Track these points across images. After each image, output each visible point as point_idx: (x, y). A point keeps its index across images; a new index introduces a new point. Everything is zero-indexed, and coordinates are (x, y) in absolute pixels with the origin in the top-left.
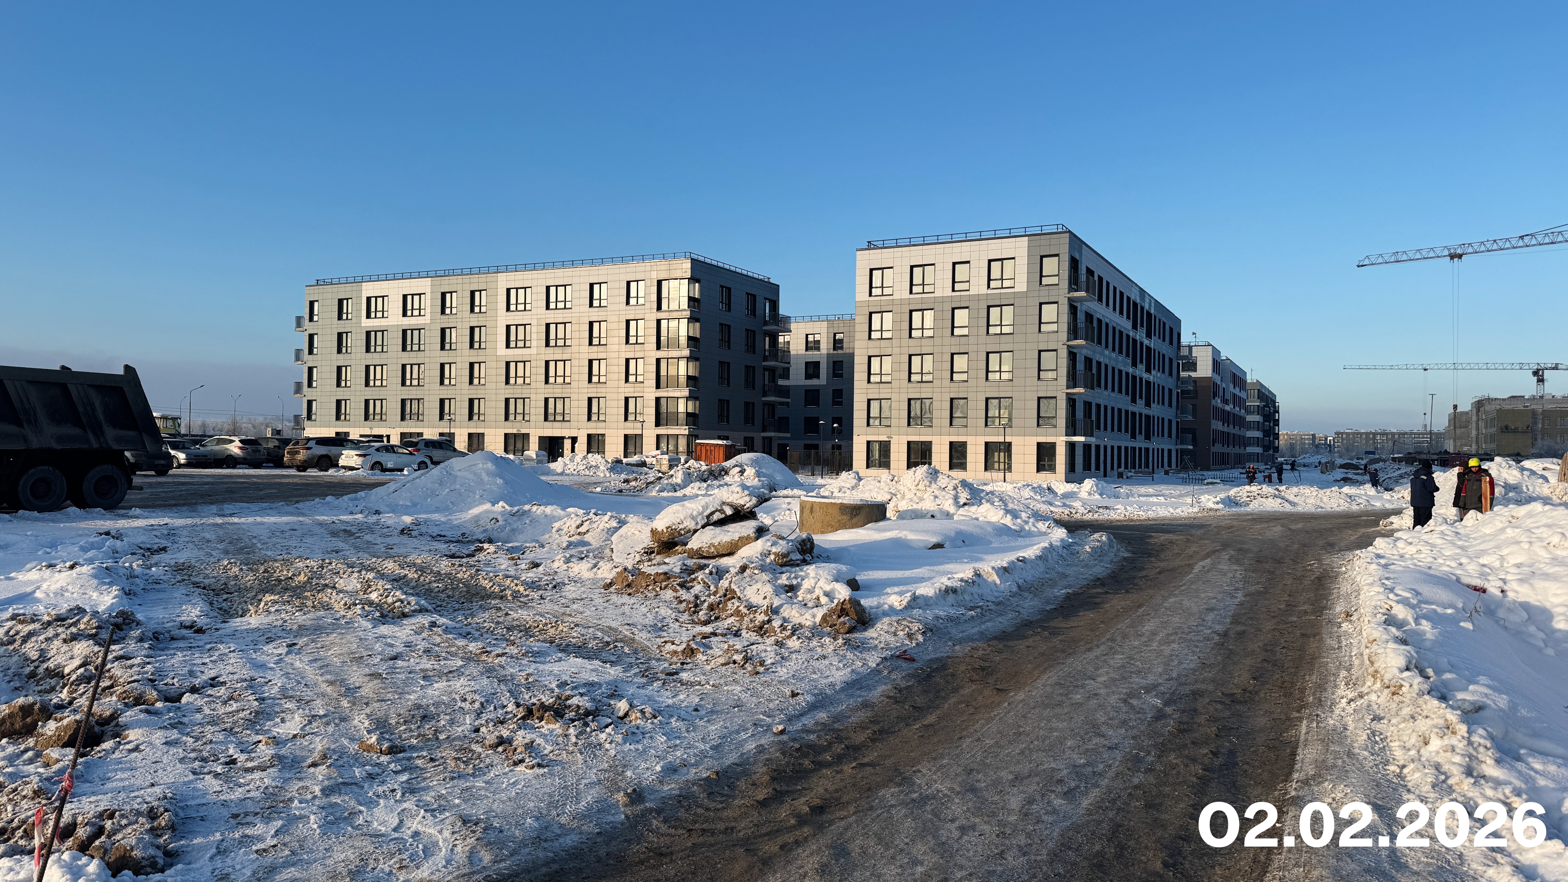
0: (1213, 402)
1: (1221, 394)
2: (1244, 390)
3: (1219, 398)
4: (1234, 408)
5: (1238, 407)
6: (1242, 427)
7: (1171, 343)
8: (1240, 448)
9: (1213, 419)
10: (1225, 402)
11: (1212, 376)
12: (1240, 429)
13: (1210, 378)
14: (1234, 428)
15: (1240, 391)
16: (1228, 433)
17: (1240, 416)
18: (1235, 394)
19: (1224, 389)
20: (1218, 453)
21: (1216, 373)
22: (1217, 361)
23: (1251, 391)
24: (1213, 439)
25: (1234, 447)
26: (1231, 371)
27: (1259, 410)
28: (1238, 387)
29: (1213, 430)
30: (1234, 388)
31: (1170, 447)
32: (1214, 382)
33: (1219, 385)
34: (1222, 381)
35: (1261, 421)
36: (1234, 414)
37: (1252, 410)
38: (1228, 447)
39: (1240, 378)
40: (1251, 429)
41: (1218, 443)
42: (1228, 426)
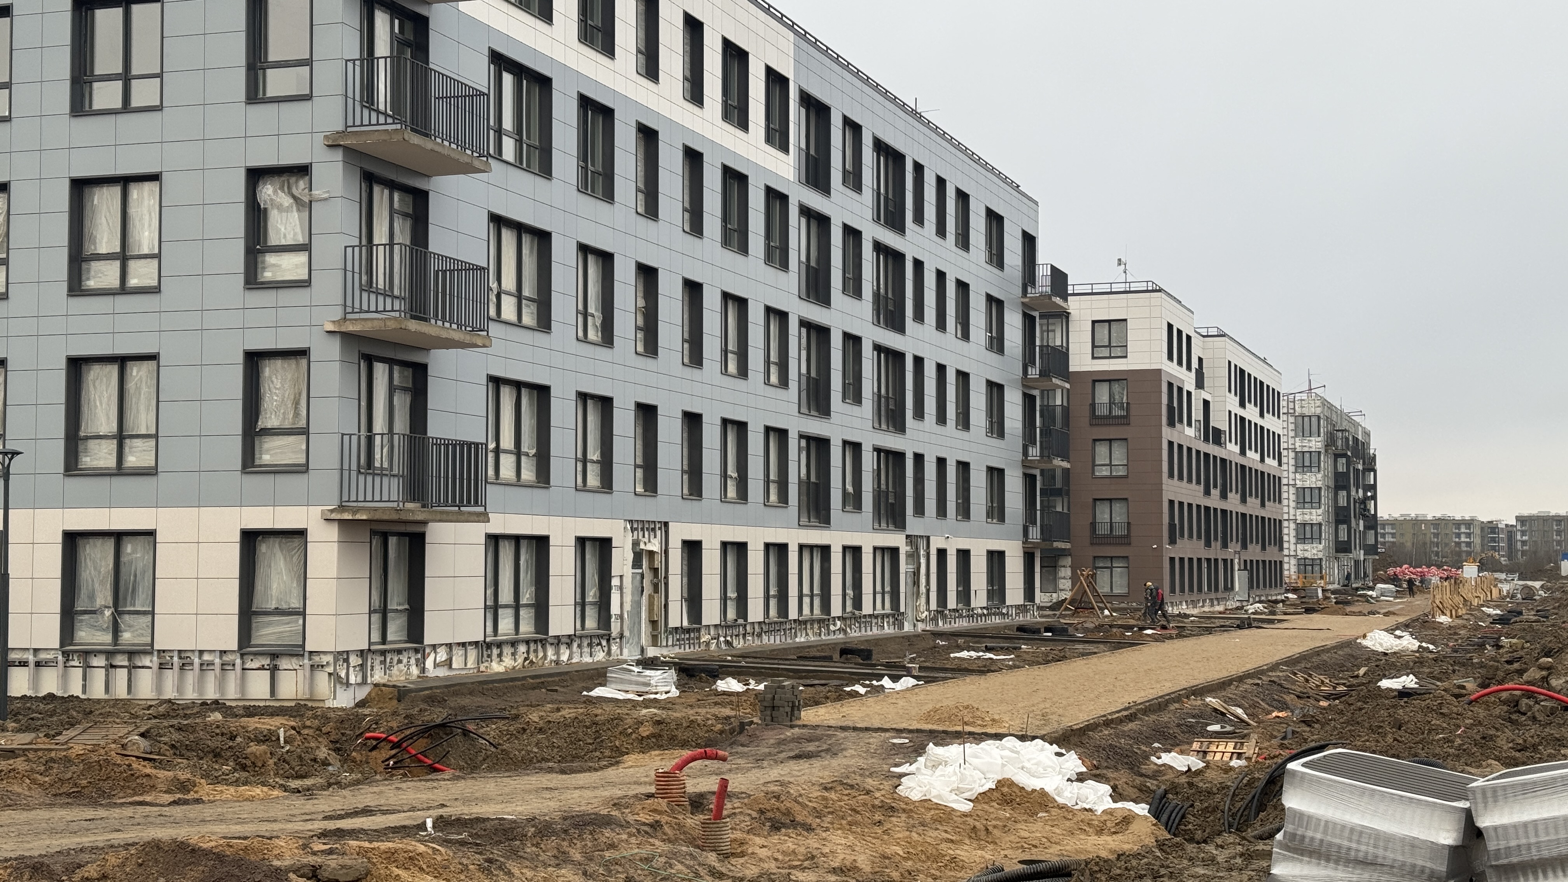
0: (1167, 433)
1: (1197, 413)
2: (1273, 414)
3: (1189, 424)
4: (1243, 452)
5: (1256, 451)
6: (1269, 500)
7: (997, 257)
8: (1264, 548)
9: (1171, 475)
10: (1216, 436)
11: (1164, 368)
12: (1263, 505)
13: (1159, 372)
14: (1244, 500)
15: (1262, 415)
16: (1224, 512)
17: (1262, 473)
18: (1243, 419)
19: (1206, 403)
20: (1191, 560)
21: (1180, 363)
22: (1180, 332)
23: (1306, 419)
24: (1172, 526)
25: (1244, 546)
26: (1230, 362)
27: (1322, 464)
28: (1256, 405)
29: (1171, 502)
30: (1242, 405)
31: (996, 545)
32: (1170, 385)
33: (1189, 394)
34: (1200, 384)
35: (1328, 487)
36: (1243, 467)
37: (1307, 463)
38: (1225, 545)
39: (1262, 383)
40: (1306, 505)
41: (1191, 536)
42: (1224, 496)
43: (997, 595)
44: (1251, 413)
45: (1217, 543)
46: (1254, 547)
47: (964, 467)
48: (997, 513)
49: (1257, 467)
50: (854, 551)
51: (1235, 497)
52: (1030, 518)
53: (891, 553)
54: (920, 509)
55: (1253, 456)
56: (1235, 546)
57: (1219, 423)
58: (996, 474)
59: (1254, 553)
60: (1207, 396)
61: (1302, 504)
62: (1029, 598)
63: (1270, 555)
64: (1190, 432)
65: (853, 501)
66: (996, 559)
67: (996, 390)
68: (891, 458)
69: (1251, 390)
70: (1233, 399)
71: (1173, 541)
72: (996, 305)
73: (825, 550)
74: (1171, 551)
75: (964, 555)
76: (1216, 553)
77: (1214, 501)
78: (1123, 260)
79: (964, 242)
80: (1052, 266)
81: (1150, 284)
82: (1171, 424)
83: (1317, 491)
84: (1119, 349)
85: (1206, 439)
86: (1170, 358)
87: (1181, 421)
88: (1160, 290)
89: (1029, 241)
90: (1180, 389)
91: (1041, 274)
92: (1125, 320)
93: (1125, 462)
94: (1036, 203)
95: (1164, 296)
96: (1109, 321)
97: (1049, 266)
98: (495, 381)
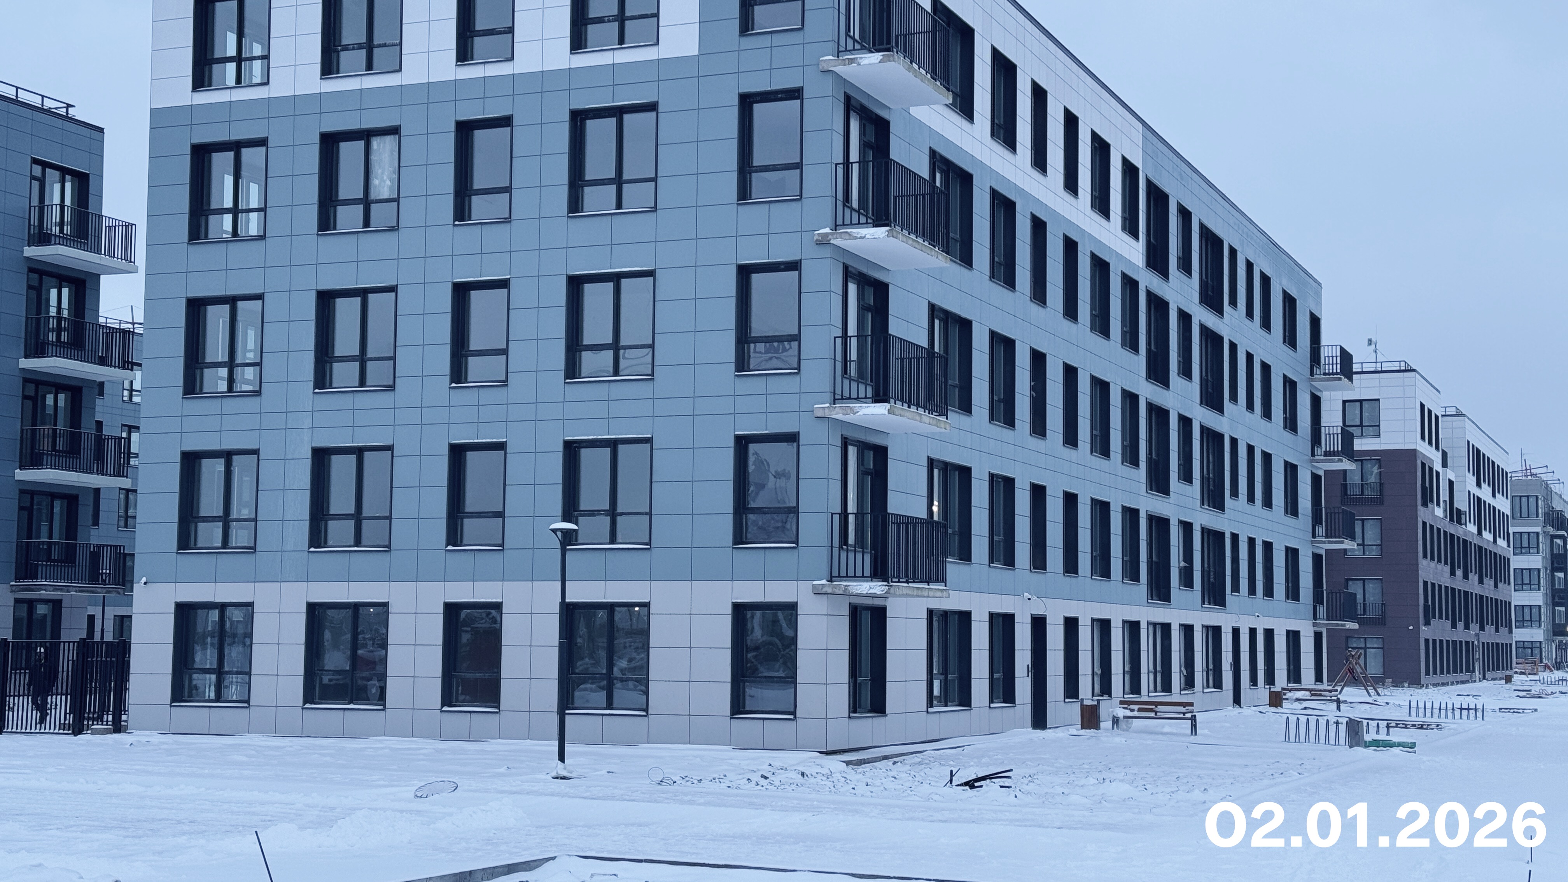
0: (1423, 514)
1: (1444, 495)
2: (1503, 495)
3: (1438, 504)
4: (1480, 533)
5: (1490, 531)
6: (1501, 581)
7: (1290, 339)
8: (1497, 630)
9: (1425, 556)
10: (1456, 516)
11: (1418, 448)
12: (1496, 586)
13: (1413, 453)
14: (1481, 581)
15: (1494, 495)
16: (1466, 593)
17: (1495, 554)
18: (1479, 499)
19: (1451, 483)
20: (1441, 641)
21: (1430, 443)
22: (1430, 412)
23: (1524, 500)
24: (1426, 607)
25: (1482, 628)
26: (1468, 442)
27: (1541, 545)
28: (1489, 485)
29: (1425, 583)
30: (1479, 485)
31: (1294, 626)
32: (1423, 465)
33: (1438, 473)
34: (1445, 464)
35: (1546, 569)
36: (1480, 548)
37: (1525, 544)
38: (1467, 627)
39: (1493, 463)
40: (1525, 587)
41: (1441, 617)
42: (1466, 576)
43: (1295, 674)
44: (1485, 494)
45: (1461, 625)
46: (1490, 629)
47: (1268, 546)
48: (1293, 593)
49: (1491, 548)
50: (1188, 630)
51: (1474, 577)
52: (1318, 598)
53: (1215, 632)
54: (1236, 588)
55: (1487, 536)
56: (1475, 628)
57: (1462, 503)
58: (1292, 554)
59: (1490, 635)
60: (1451, 475)
61: (1520, 586)
62: (1319, 678)
63: (1501, 638)
64: (1439, 512)
65: (1187, 580)
66: (1293, 637)
67: (1291, 470)
68: (1213, 538)
69: (1486, 470)
70: (1471, 479)
71: (1427, 623)
72: (1290, 385)
73: (1166, 628)
74: (1426, 632)
75: (1269, 634)
76: (1460, 634)
77: (1459, 583)
78: (1374, 340)
79: (1266, 324)
80: (1342, 348)
81: (1403, 364)
82: (1425, 504)
83: (1536, 573)
84: (1371, 429)
85: (1451, 519)
86: (1423, 438)
87: (1432, 501)
88: (1414, 370)
89: (1315, 322)
90: (1431, 469)
91: (1326, 355)
92: (1378, 400)
93: (1379, 542)
94: (1320, 284)
95: (1417, 376)
96: (1361, 401)
97: (1338, 348)
98: (932, 463)
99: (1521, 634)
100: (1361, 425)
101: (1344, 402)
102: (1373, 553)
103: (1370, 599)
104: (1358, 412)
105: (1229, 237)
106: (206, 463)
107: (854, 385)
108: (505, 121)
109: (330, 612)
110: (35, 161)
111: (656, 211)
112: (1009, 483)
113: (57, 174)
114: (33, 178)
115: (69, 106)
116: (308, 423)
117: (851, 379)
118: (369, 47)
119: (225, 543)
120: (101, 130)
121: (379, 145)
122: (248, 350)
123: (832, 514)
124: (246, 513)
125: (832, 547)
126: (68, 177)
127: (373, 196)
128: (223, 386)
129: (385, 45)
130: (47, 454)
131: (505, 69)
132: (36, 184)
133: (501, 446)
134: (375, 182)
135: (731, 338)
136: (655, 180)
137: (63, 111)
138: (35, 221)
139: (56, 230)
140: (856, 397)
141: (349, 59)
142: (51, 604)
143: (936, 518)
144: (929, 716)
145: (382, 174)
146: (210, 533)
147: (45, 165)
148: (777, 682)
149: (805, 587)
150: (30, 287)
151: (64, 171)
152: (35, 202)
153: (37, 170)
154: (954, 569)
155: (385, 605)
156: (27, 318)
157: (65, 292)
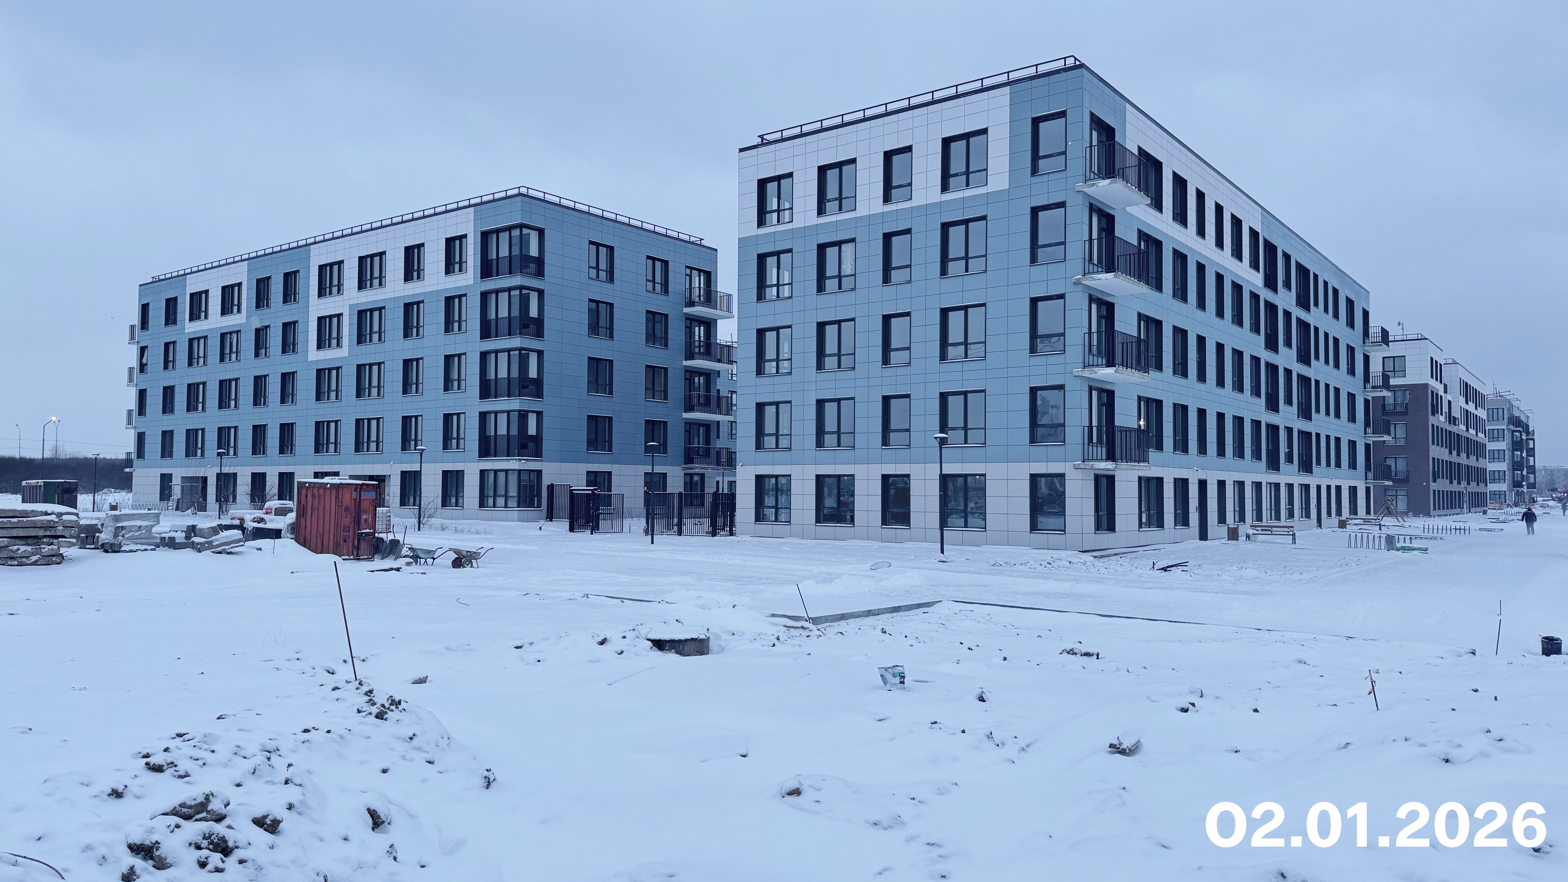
0: (1432, 420)
1: (1445, 409)
2: (1482, 408)
3: (1442, 414)
4: (1467, 430)
5: (1474, 429)
6: (1480, 457)
7: (1351, 324)
8: (1478, 485)
9: (1433, 444)
10: (1452, 420)
11: (1429, 383)
12: (1477, 460)
13: (1426, 385)
14: (1468, 457)
15: (1476, 408)
16: (1459, 464)
17: (1477, 442)
18: (1467, 411)
19: (1450, 402)
20: (1443, 491)
21: (1437, 380)
22: (1436, 362)
23: (1495, 411)
24: (1434, 472)
25: (1468, 484)
26: (1460, 378)
27: (1506, 436)
28: (1473, 402)
29: (1434, 459)
30: (1467, 403)
31: (1353, 483)
32: (1432, 392)
33: (1441, 397)
34: (1446, 392)
35: (1509, 449)
36: (1468, 438)
37: (1496, 436)
38: (1459, 483)
39: (1476, 390)
40: (1495, 460)
41: (1443, 478)
42: (1458, 455)
43: (1354, 510)
44: (1471, 407)
45: (1455, 482)
46: (1473, 484)
47: (1338, 440)
48: (1353, 465)
49: (1474, 438)
50: (1290, 487)
51: (1463, 455)
52: (1368, 468)
53: (1307, 487)
54: (1319, 463)
55: (1472, 431)
56: (1464, 484)
57: (1456, 413)
58: (1352, 444)
59: (1473, 487)
60: (1449, 397)
61: (1493, 459)
62: (1368, 512)
63: (1481, 489)
64: (1442, 418)
65: (1289, 459)
66: (1353, 490)
67: (1352, 397)
68: (1305, 436)
69: (1471, 394)
70: (1462, 400)
71: (1435, 481)
72: (1351, 350)
73: (1277, 486)
74: (1433, 486)
75: (1338, 488)
76: (1455, 487)
77: (1454, 458)
78: (1401, 322)
79: (1336, 316)
80: (1382, 327)
81: (1419, 335)
82: (1433, 414)
83: (1502, 452)
84: (1400, 372)
85: (1450, 422)
86: (1432, 377)
87: (1438, 412)
88: (1426, 339)
89: (1366, 314)
90: (1437, 394)
91: (1373, 332)
92: (1405, 356)
93: (1405, 436)
94: (1368, 292)
95: (1428, 341)
96: (1394, 357)
97: (1380, 328)
98: (1140, 398)
99: (1492, 487)
100: (1394, 371)
101: (1384, 358)
102: (1402, 442)
103: (1399, 468)
104: (1392, 363)
105: (1313, 269)
106: (767, 408)
107: (1095, 358)
108: (908, 231)
109: (827, 479)
110: (687, 267)
111: (986, 272)
112: (1185, 408)
113: (697, 272)
114: (686, 275)
115: (701, 239)
116: (814, 387)
117: (1093, 355)
118: (840, 199)
119: (777, 447)
120: (716, 250)
121: (845, 248)
122: (785, 353)
123: (1084, 427)
124: (786, 432)
125: (1084, 444)
126: (702, 274)
127: (843, 274)
128: (774, 371)
129: (848, 198)
130: (696, 405)
131: (908, 205)
132: (688, 278)
133: (908, 396)
134: (844, 267)
135: (1027, 336)
136: (985, 256)
137: (699, 242)
138: (688, 295)
139: (697, 299)
140: (1096, 364)
141: (831, 206)
142: (700, 476)
143: (1142, 428)
144: (1140, 533)
145: (847, 262)
146: (770, 442)
147: (691, 268)
148: (1055, 515)
149: (1070, 465)
150: (686, 327)
151: (700, 271)
152: (688, 286)
153: (688, 271)
154: (1153, 454)
155: (853, 475)
156: (686, 342)
157: (702, 328)
